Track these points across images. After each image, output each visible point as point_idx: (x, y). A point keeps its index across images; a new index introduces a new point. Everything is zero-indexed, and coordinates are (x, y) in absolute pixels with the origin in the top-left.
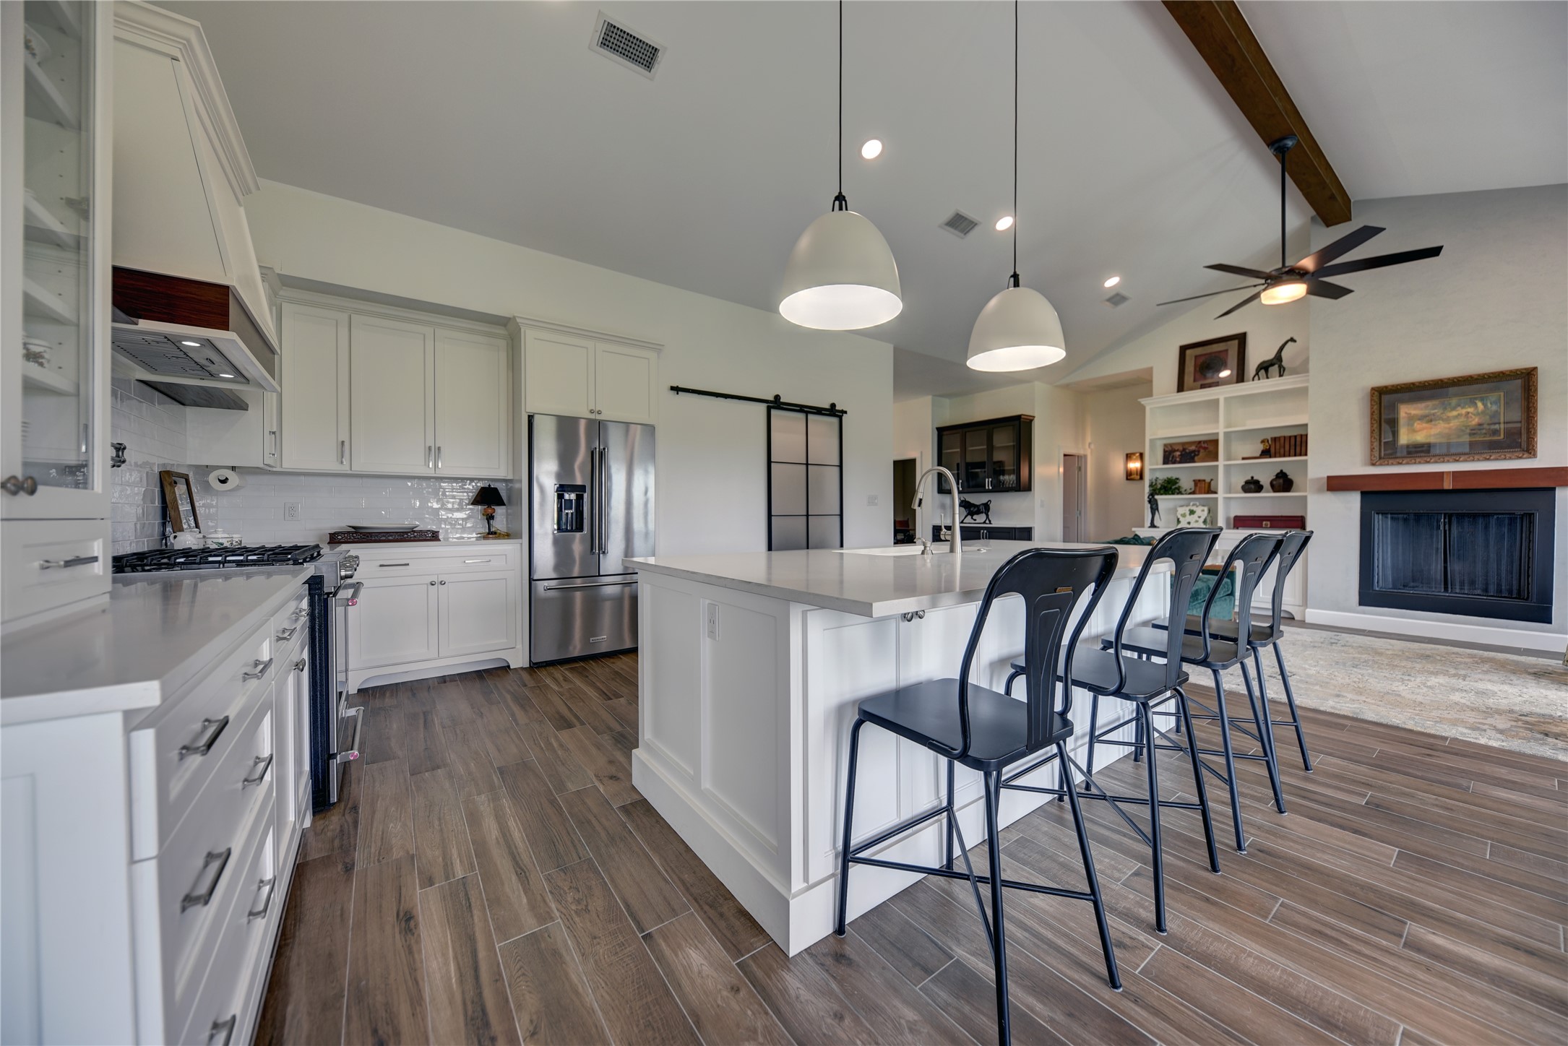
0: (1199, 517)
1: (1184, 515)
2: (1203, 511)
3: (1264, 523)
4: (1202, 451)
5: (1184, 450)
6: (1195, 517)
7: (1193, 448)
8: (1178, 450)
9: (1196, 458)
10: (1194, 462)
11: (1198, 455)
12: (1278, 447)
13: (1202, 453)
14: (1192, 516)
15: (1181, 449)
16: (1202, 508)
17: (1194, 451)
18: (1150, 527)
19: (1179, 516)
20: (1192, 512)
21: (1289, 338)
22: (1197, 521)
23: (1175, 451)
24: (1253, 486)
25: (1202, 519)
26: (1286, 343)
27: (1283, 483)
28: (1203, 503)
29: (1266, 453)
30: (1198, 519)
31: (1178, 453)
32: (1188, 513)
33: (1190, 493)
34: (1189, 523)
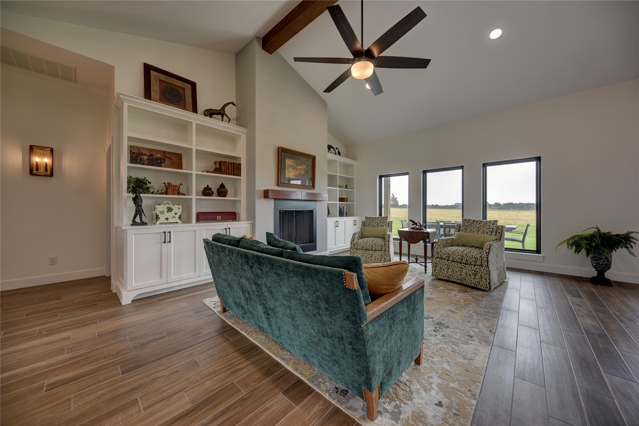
0: (176, 214)
1: (162, 213)
2: (179, 208)
3: (218, 217)
4: (167, 159)
5: (151, 155)
6: (172, 213)
7: (159, 156)
8: (145, 154)
9: (162, 164)
10: (161, 166)
11: (164, 162)
12: (225, 168)
13: (167, 162)
14: (170, 213)
15: (148, 153)
16: (178, 206)
17: (160, 159)
18: (131, 225)
19: (158, 213)
20: (170, 210)
21: (232, 102)
22: (174, 217)
23: (142, 154)
24: (207, 192)
25: (178, 216)
26: (229, 103)
27: (222, 191)
28: (176, 202)
29: (216, 171)
30: (174, 215)
31: (146, 157)
32: (166, 210)
33: (162, 194)
34: (167, 219)
